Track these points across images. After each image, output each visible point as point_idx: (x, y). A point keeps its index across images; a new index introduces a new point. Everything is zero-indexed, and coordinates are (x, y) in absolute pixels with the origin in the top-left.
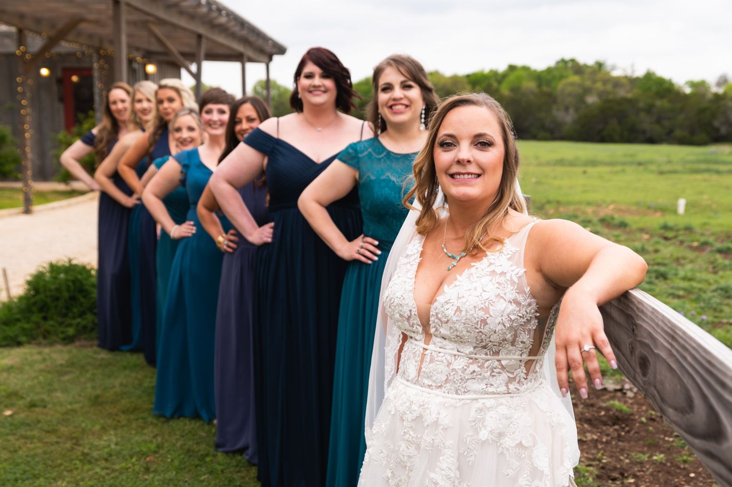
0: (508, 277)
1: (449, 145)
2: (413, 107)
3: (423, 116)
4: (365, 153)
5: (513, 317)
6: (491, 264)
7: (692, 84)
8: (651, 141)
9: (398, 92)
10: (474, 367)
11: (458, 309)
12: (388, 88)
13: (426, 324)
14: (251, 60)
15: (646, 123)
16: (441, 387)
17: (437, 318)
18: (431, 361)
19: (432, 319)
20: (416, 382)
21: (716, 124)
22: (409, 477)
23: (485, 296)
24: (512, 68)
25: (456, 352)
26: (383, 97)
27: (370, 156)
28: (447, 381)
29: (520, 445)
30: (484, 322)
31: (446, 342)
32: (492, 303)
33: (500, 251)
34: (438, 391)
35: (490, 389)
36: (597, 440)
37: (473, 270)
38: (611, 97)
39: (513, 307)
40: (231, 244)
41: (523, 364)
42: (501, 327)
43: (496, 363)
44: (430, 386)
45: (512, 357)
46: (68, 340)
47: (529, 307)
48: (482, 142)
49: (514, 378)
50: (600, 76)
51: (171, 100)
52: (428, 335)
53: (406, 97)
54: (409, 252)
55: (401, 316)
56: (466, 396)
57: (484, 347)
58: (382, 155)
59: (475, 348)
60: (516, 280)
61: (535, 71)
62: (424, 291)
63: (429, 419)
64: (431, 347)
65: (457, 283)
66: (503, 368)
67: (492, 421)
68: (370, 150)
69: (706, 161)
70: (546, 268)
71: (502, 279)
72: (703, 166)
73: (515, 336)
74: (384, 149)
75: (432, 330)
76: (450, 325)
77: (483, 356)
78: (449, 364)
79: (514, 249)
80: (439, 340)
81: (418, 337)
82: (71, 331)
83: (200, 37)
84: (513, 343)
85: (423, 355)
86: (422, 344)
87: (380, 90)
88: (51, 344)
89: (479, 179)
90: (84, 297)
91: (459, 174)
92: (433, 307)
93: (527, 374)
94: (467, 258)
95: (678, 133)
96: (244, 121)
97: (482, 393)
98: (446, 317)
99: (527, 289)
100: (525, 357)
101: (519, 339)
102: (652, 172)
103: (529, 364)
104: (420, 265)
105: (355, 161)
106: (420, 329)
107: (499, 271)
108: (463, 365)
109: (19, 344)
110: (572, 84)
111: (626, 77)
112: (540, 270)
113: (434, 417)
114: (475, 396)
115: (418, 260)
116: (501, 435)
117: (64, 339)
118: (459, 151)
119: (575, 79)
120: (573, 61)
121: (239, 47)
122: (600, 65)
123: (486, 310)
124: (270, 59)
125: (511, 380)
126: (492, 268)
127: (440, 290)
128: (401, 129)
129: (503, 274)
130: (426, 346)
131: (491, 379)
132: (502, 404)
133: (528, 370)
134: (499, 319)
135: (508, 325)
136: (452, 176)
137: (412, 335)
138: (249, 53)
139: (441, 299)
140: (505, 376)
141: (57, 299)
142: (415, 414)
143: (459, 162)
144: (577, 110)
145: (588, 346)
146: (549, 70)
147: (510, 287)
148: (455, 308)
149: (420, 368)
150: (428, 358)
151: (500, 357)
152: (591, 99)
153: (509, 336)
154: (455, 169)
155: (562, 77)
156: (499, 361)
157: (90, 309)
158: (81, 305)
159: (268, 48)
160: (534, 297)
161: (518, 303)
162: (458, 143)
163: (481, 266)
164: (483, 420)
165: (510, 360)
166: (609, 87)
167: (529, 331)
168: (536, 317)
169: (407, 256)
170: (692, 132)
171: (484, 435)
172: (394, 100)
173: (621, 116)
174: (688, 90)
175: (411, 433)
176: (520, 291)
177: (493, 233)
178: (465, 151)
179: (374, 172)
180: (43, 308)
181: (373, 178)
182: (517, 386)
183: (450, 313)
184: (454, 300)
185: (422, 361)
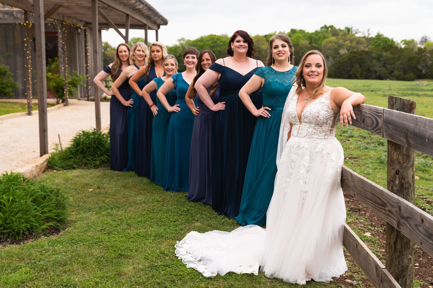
0: (325, 104)
1: (308, 66)
2: (286, 54)
3: (290, 58)
4: (266, 72)
5: (326, 115)
6: (320, 100)
7: (406, 42)
8: (380, 78)
9: (281, 49)
10: (315, 131)
11: (310, 113)
12: (276, 47)
13: (300, 118)
14: (150, 28)
15: (377, 66)
16: (305, 137)
17: (304, 116)
18: (302, 130)
19: (302, 117)
20: (297, 136)
21: (419, 67)
22: (295, 164)
23: (318, 109)
24: (293, 31)
25: (309, 127)
26: (275, 51)
27: (268, 72)
28: (306, 135)
29: (328, 153)
30: (318, 117)
31: (306, 124)
32: (320, 111)
33: (322, 97)
34: (304, 138)
35: (319, 137)
36: (349, 201)
37: (314, 102)
38: (355, 50)
39: (326, 112)
40: (197, 112)
41: (329, 130)
42: (323, 118)
43: (321, 130)
44: (301, 137)
45: (326, 128)
46: (96, 167)
47: (331, 113)
48: (318, 66)
49: (326, 135)
50: (348, 37)
51: (158, 51)
52: (300, 122)
53: (284, 51)
54: (294, 99)
55: (292, 117)
56: (312, 139)
57: (318, 125)
58: (273, 72)
59: (315, 125)
60: (327, 105)
61: (308, 33)
62: (299, 110)
63: (301, 146)
64: (302, 126)
65: (309, 106)
66: (323, 131)
67: (320, 146)
68: (268, 70)
69: (412, 89)
70: (336, 101)
71: (323, 104)
72: (409, 92)
73: (327, 121)
74: (274, 70)
75: (302, 121)
76: (307, 118)
77: (317, 127)
78: (307, 130)
79: (326, 96)
80: (304, 123)
81: (297, 123)
82: (98, 163)
83: (128, 15)
84: (326, 124)
85: (299, 128)
86: (299, 125)
87: (273, 48)
88: (89, 169)
89: (317, 77)
90: (102, 147)
91: (312, 75)
92: (302, 113)
93: (330, 134)
94: (313, 99)
95: (396, 73)
96: (205, 60)
97: (317, 139)
98: (306, 116)
99: (331, 107)
100: (330, 128)
101: (328, 122)
102: (380, 95)
103: (331, 131)
104: (297, 102)
105: (262, 75)
106: (298, 121)
107: (322, 102)
108: (311, 130)
109: (74, 168)
110: (331, 42)
111: (364, 37)
112: (334, 102)
113: (303, 145)
114: (315, 139)
115: (297, 101)
116: (322, 150)
117: (95, 166)
118: (312, 68)
119: (334, 38)
120: (332, 27)
121: (144, 21)
122: (348, 30)
123: (318, 113)
124: (159, 27)
125: (325, 135)
126: (320, 101)
127: (304, 108)
128: (281, 62)
129: (323, 103)
130: (300, 126)
131: (320, 134)
132: (323, 142)
133: (331, 132)
134: (322, 116)
135: (325, 118)
136: (309, 76)
137: (296, 123)
138: (149, 24)
139: (305, 111)
140: (324, 134)
141: (88, 148)
142: (297, 145)
143: (312, 72)
144: (334, 58)
145: (349, 114)
146: (316, 33)
147: (325, 107)
148: (309, 113)
149: (298, 132)
150: (301, 129)
151: (322, 128)
152: (343, 52)
153: (325, 121)
154: (310, 74)
155: (325, 38)
156: (322, 129)
157: (105, 153)
158: (101, 150)
159: (159, 21)
160: (332, 110)
161: (328, 112)
162: (311, 66)
163: (317, 101)
164: (317, 146)
165: (325, 129)
166: (354, 44)
167: (331, 120)
168: (333, 116)
169: (293, 100)
170: (405, 72)
171: (317, 150)
172: (279, 51)
173: (361, 62)
174: (403, 46)
175: (296, 151)
176: (329, 108)
177: (320, 92)
178: (314, 68)
179: (271, 79)
180: (82, 152)
181: (271, 81)
182: (327, 137)
183: (308, 114)
184: (309, 111)
185: (299, 130)
